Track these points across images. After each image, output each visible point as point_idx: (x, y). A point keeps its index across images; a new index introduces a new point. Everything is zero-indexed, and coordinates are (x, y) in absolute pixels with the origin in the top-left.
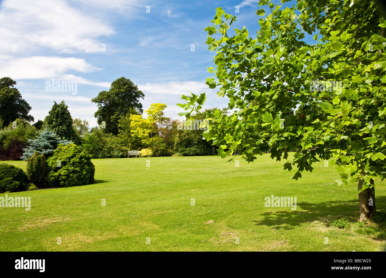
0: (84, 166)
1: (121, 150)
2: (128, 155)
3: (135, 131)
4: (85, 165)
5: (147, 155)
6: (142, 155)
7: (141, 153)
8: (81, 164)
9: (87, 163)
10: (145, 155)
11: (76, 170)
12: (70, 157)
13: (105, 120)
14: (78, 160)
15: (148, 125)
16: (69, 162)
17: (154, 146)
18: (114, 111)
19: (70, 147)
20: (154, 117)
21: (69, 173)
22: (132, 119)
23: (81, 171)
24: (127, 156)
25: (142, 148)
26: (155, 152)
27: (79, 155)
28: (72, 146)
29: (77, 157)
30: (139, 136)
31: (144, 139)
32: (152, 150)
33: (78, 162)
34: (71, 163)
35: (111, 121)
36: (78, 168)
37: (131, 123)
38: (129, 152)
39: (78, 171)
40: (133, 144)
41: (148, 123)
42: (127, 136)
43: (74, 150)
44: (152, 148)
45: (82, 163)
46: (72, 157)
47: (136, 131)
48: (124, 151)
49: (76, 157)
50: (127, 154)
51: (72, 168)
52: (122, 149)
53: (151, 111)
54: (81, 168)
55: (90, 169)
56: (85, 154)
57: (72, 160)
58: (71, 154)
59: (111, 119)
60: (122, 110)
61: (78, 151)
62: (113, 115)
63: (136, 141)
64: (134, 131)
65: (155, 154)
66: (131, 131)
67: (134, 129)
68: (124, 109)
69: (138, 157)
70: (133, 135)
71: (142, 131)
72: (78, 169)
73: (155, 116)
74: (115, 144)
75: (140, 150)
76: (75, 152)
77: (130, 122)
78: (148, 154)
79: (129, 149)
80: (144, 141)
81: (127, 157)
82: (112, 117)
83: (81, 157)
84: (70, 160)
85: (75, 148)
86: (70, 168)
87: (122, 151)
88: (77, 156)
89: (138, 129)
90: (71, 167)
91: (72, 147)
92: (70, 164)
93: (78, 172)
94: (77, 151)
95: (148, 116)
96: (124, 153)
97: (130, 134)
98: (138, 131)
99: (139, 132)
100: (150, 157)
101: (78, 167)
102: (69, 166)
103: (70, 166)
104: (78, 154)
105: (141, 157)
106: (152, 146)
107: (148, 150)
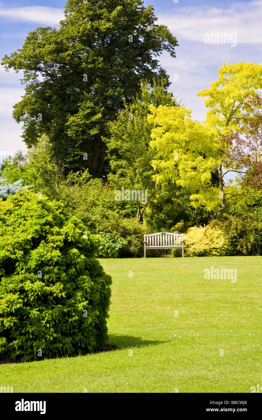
0: (77, 277)
1: (122, 230)
2: (145, 247)
3: (168, 162)
4: (79, 273)
5: (207, 247)
6: (191, 249)
7: (187, 243)
8: (65, 271)
9: (86, 269)
10: (200, 248)
11: (51, 294)
12: (27, 242)
13: (48, 131)
14: (57, 253)
15: (212, 142)
16: (26, 263)
17: (232, 218)
18: (79, 98)
19: (26, 204)
20: (228, 115)
21: (26, 304)
22: (157, 120)
23: (69, 296)
24: (141, 250)
25: (190, 223)
26: (235, 237)
27: (59, 234)
28: (28, 200)
29: (53, 242)
30: (180, 182)
31: (197, 192)
32: (227, 229)
33: (57, 263)
34: (32, 264)
35: (69, 133)
36: (58, 284)
37: (153, 135)
38: (147, 237)
39: (56, 298)
40: (158, 208)
41: (209, 134)
42: (138, 182)
43: (41, 217)
44: (226, 223)
45: (69, 266)
46: (35, 243)
47: (170, 164)
48: (130, 235)
49: (47, 242)
50: (142, 244)
51: (38, 284)
52: (124, 228)
53: (218, 93)
54: (68, 285)
55: (97, 291)
56: (78, 230)
57: (34, 253)
58: (32, 230)
59: (68, 127)
60: (102, 94)
61: (54, 219)
62: (74, 112)
63: (169, 201)
64: (163, 164)
65: (236, 246)
66: (154, 163)
67: (161, 158)
68: (110, 92)
69: (178, 254)
70: (158, 178)
71: (191, 164)
72: (56, 289)
73: (233, 112)
74: (100, 208)
75: (183, 230)
76: (43, 221)
77: (149, 133)
78: (213, 246)
79: (144, 226)
80: (197, 200)
81: (139, 255)
82: (72, 119)
83: (65, 241)
84: (26, 252)
85: (43, 208)
86: (28, 285)
87: (125, 234)
88: (50, 238)
89: (176, 156)
90: (32, 282)
91: (30, 204)
92: (28, 270)
93: (58, 300)
94: (50, 218)
95: (209, 110)
96: (130, 242)
97: (150, 173)
98: (176, 166)
99: (180, 167)
100: (221, 255)
101: (59, 279)
102: (26, 279)
103: (27, 275)
104: (56, 229)
105: (188, 256)
106: (226, 219)
107: (210, 231)
